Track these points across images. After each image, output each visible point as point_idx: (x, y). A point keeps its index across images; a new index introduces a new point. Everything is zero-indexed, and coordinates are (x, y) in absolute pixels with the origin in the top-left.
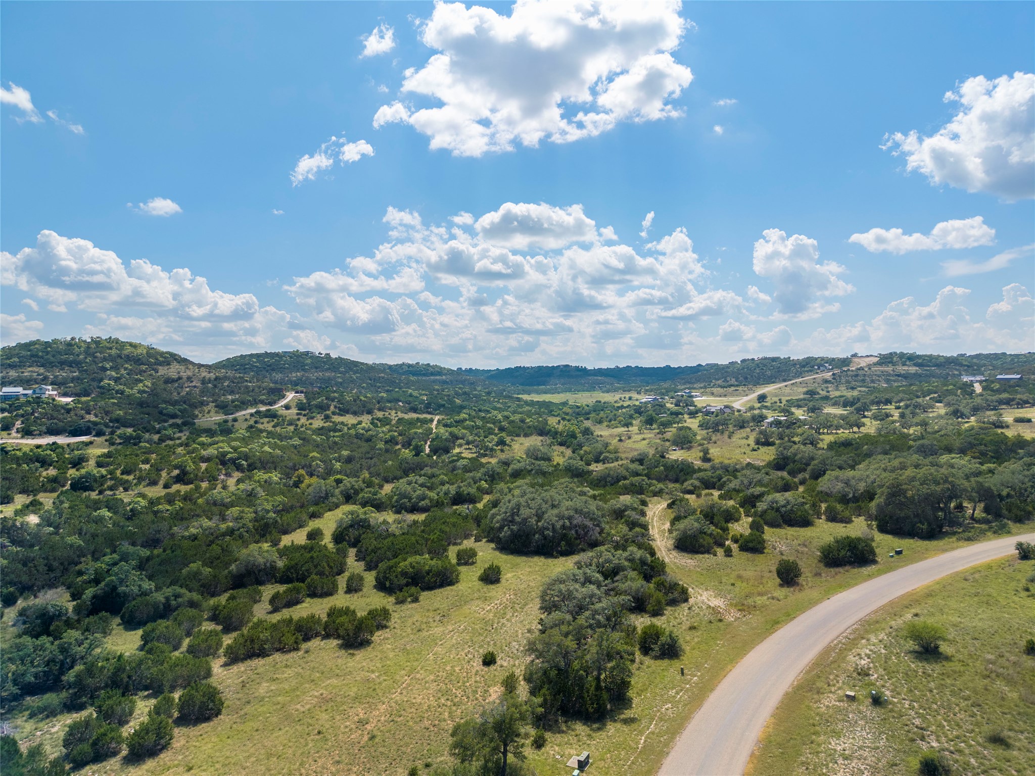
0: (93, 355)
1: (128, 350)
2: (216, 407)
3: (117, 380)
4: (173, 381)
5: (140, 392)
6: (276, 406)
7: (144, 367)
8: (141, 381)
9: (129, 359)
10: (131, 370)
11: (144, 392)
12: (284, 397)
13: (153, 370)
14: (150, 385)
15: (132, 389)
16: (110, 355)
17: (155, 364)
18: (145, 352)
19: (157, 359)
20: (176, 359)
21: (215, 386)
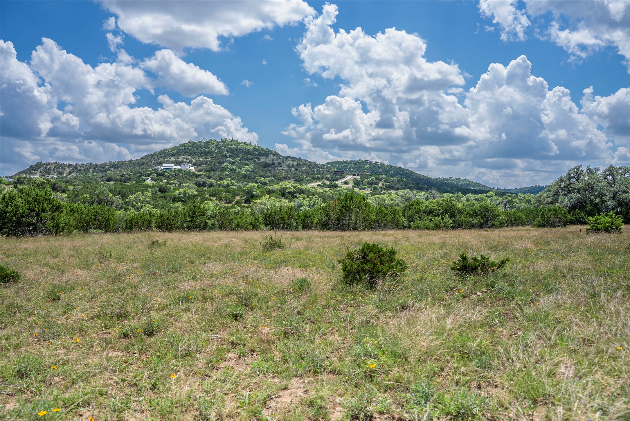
0: (219, 148)
1: (242, 146)
2: (294, 181)
3: (233, 163)
4: (269, 165)
5: (246, 171)
6: (338, 182)
7: (251, 157)
8: (247, 165)
9: (241, 151)
10: (242, 158)
11: (248, 171)
12: (344, 177)
13: (257, 158)
14: (253, 167)
15: (241, 169)
16: (230, 148)
17: (259, 155)
18: (252, 148)
19: (260, 152)
20: (272, 153)
21: (296, 170)
